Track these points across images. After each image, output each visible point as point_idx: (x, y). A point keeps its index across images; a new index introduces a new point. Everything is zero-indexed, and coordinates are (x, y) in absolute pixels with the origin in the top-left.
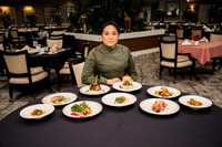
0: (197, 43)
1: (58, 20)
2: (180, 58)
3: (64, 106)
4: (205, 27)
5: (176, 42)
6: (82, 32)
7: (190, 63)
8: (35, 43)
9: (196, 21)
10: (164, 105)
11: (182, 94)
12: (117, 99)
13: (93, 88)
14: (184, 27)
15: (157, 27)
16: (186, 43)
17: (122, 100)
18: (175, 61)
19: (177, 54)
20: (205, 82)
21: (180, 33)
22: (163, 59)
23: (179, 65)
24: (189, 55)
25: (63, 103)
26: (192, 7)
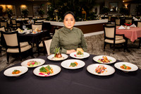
0: (128, 28)
1: (41, 14)
2: (117, 38)
3: (35, 68)
4: (134, 18)
5: (115, 27)
7: (124, 41)
8: (24, 27)
9: (128, 15)
10: (104, 69)
12: (72, 64)
13: (56, 56)
14: (121, 18)
15: (103, 18)
16: (122, 27)
18: (114, 39)
19: (115, 35)
21: (118, 22)
22: (106, 38)
23: (116, 42)
24: (123, 35)
25: (35, 66)
26: (126, 5)
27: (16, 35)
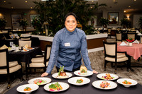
0: (131, 44)
2: (119, 56)
4: (137, 32)
5: (116, 44)
6: (45, 35)
7: (126, 59)
8: (11, 43)
11: (120, 78)
12: (78, 81)
13: (61, 74)
14: (122, 32)
15: (102, 32)
16: (123, 44)
17: (81, 81)
18: (115, 57)
19: (116, 52)
20: (138, 73)
21: (119, 36)
22: (106, 56)
23: (118, 60)
24: (125, 53)
25: (42, 84)
26: (128, 16)
27: (5, 53)
